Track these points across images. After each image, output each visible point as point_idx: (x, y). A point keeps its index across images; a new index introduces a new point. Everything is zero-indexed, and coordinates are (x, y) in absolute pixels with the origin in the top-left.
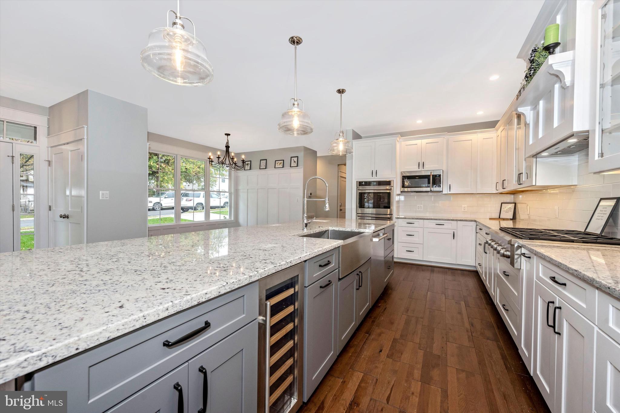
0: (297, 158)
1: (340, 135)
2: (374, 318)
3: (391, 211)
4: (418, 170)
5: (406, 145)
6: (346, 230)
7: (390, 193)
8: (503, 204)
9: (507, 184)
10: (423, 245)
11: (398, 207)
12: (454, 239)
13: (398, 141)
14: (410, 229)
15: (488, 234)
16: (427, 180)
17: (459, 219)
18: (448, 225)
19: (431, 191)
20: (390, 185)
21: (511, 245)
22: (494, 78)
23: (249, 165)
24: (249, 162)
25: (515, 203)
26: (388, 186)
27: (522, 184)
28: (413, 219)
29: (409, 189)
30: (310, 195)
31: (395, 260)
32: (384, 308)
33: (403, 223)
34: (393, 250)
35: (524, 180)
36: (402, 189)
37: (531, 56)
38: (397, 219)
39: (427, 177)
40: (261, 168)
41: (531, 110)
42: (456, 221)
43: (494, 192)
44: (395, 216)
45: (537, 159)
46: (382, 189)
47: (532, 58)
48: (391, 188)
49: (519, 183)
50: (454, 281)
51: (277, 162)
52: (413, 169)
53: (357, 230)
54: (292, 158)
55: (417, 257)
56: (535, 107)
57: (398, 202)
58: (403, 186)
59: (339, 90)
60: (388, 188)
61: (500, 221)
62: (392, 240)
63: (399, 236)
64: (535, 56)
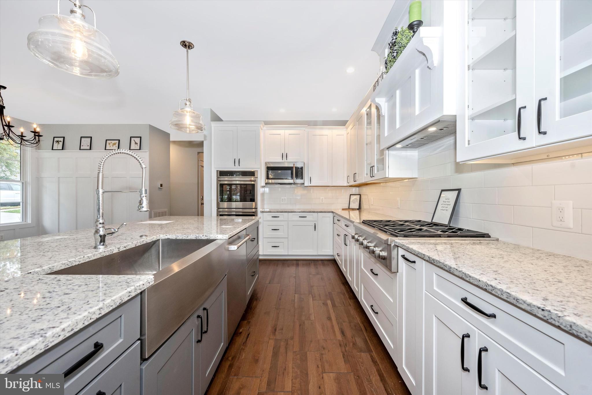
0: (139, 139)
1: (186, 104)
2: (232, 359)
3: (256, 205)
4: (282, 161)
5: (270, 134)
6: (187, 238)
7: (254, 185)
8: (351, 196)
9: (358, 177)
10: (288, 239)
11: (263, 200)
12: (315, 230)
13: (262, 129)
14: (275, 223)
15: (348, 226)
16: (290, 171)
17: (319, 210)
18: (310, 217)
19: (294, 184)
20: (254, 176)
21: (388, 244)
22: (350, 70)
23: (61, 144)
24: (62, 139)
25: (360, 195)
26: (253, 177)
27: (374, 176)
28: (278, 212)
29: (273, 181)
30: (159, 186)
31: (260, 258)
32: (247, 334)
33: (268, 216)
34: (258, 250)
35: (376, 173)
36: (267, 180)
37: (392, 39)
38: (262, 213)
39: (290, 168)
40: (82, 148)
41: (386, 102)
42: (317, 213)
43: (345, 185)
44: (259, 209)
45: (389, 152)
46: (246, 180)
47: (394, 41)
48: (255, 179)
49: (371, 176)
50: (318, 274)
51: (108, 142)
52: (276, 160)
53: (204, 236)
54: (133, 139)
55: (282, 252)
56: (391, 97)
57: (263, 194)
58: (268, 178)
59: (184, 42)
60: (252, 179)
61: (350, 211)
62: (256, 239)
63: (264, 232)
64: (396, 39)
